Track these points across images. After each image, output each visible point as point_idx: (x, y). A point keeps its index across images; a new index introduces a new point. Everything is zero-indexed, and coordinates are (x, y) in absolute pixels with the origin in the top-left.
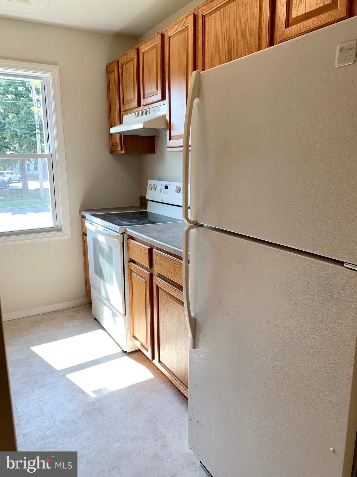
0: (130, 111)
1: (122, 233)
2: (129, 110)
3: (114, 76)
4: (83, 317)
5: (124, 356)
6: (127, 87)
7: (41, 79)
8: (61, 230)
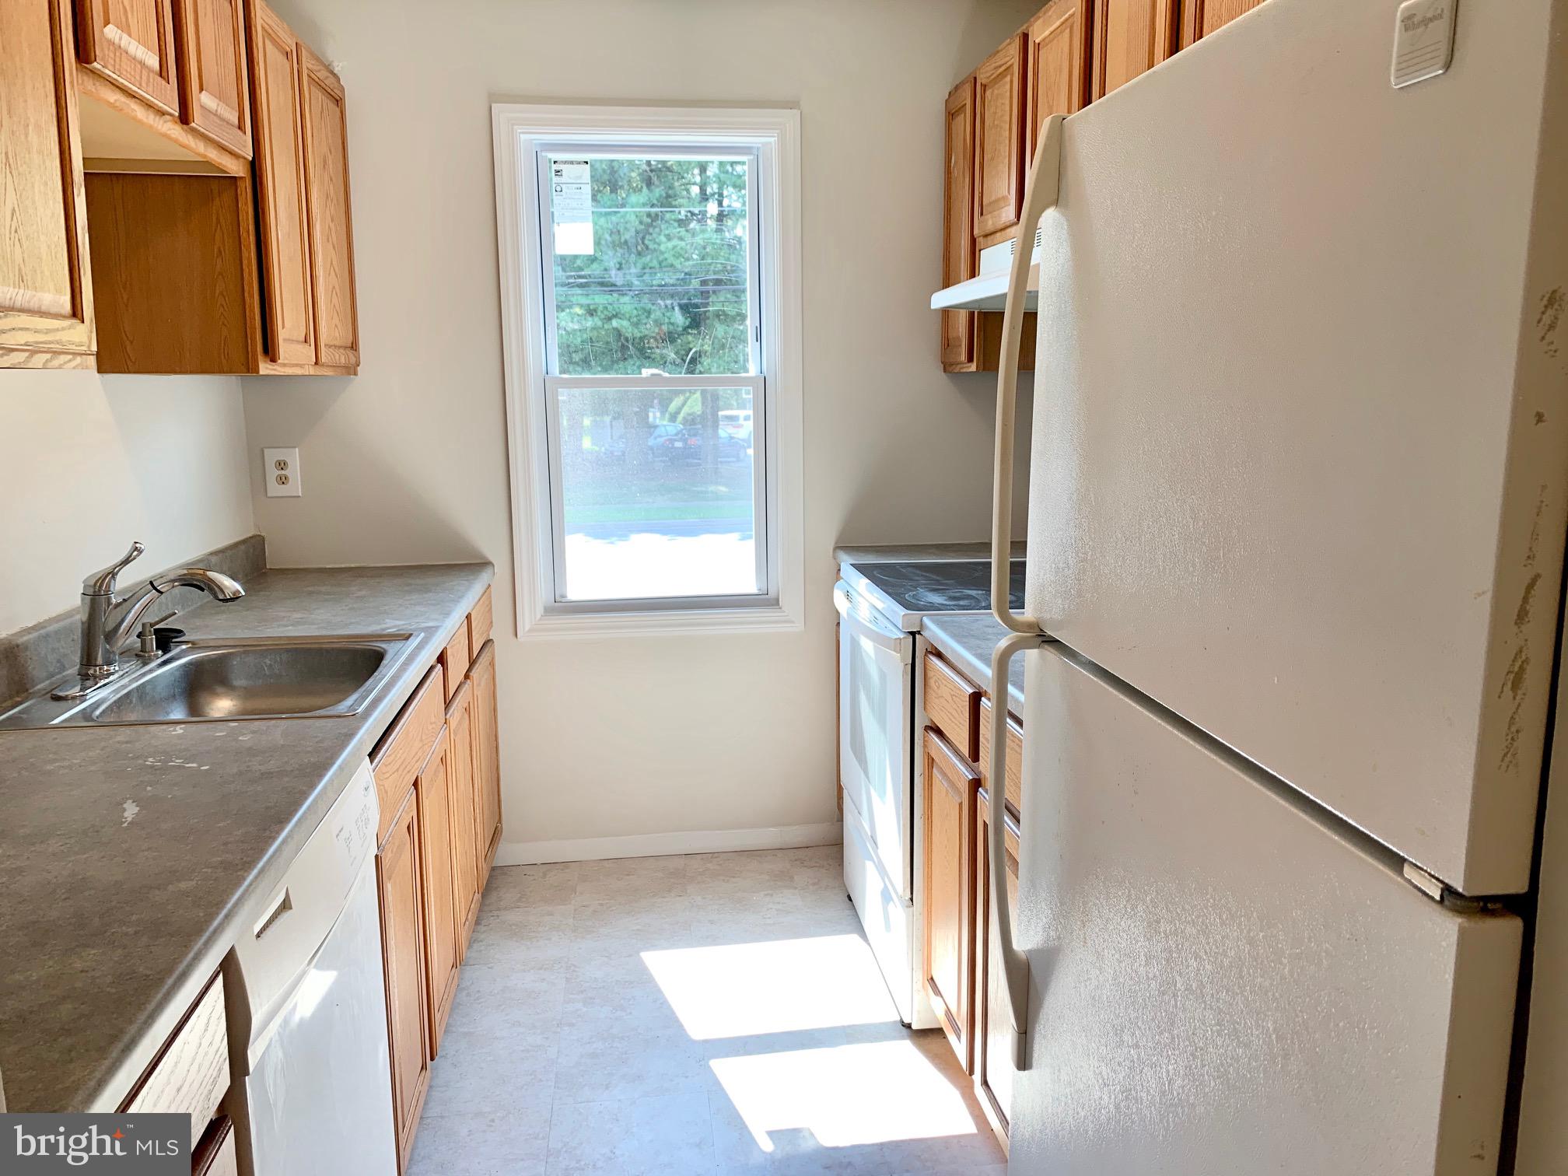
0: (998, 234)
1: (913, 634)
2: (995, 232)
3: (963, 123)
4: (814, 884)
5: (903, 1038)
6: (992, 159)
7: (751, 154)
8: (775, 603)
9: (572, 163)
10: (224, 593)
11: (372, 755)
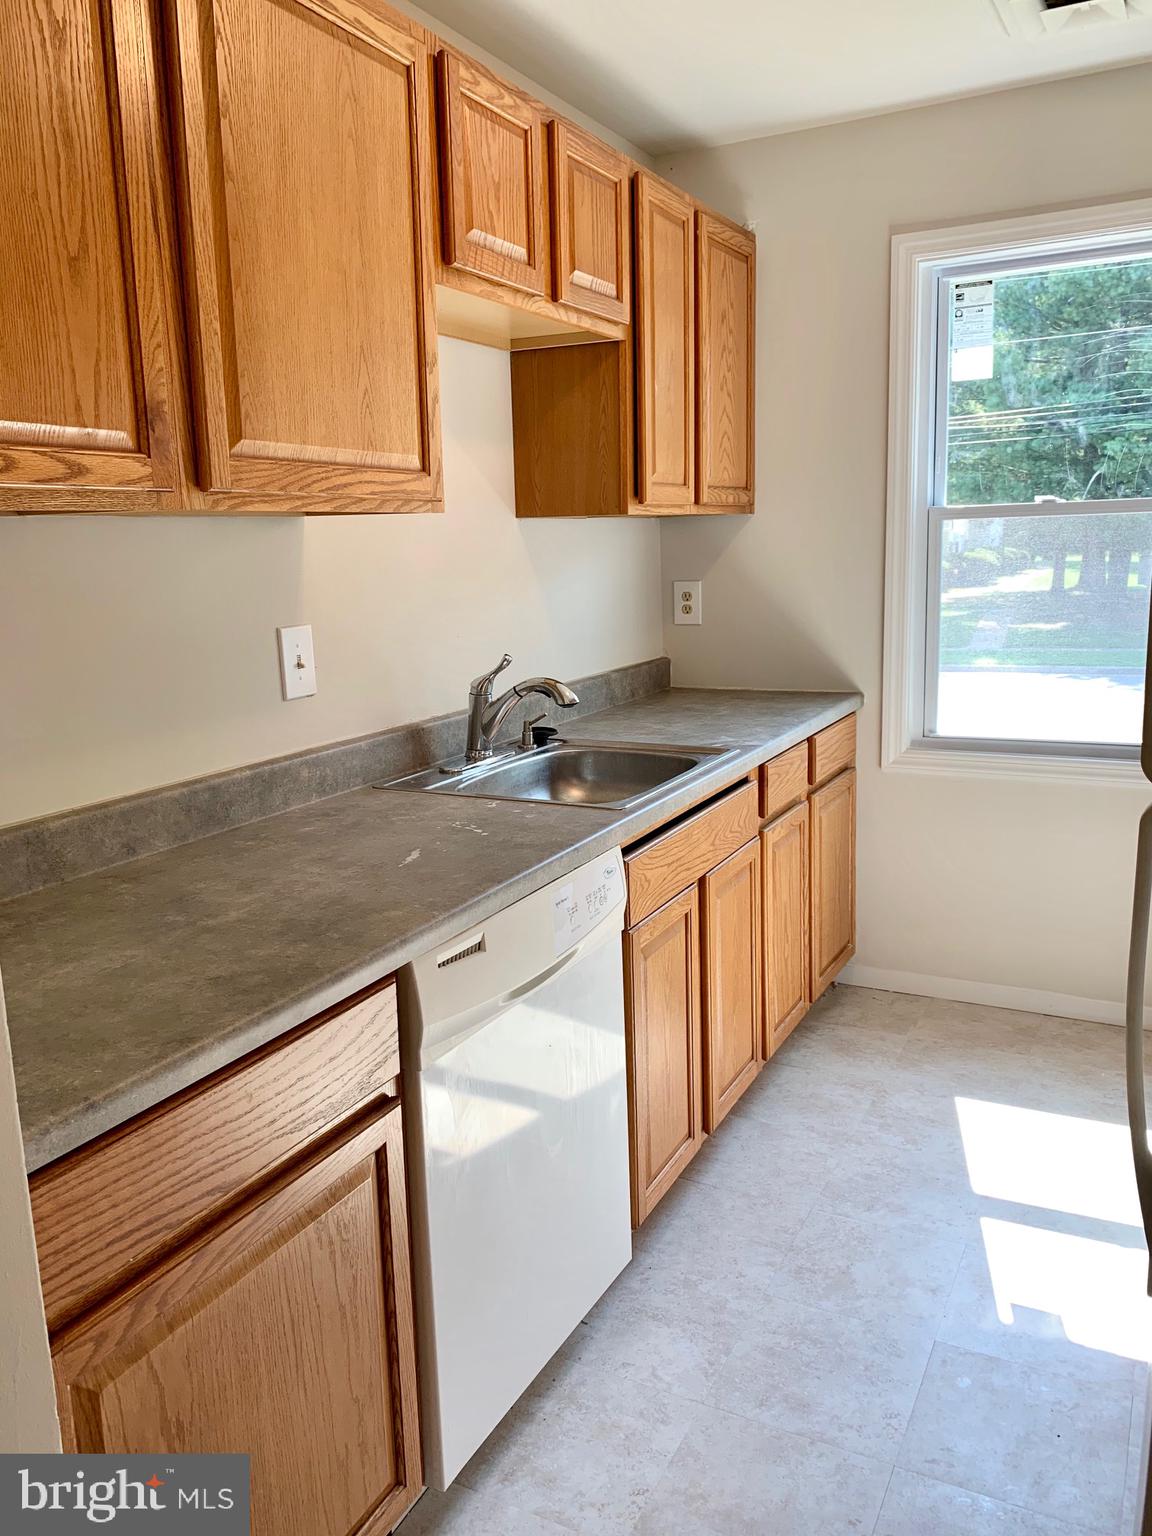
9: (974, 284)
10: (563, 700)
11: (627, 851)
